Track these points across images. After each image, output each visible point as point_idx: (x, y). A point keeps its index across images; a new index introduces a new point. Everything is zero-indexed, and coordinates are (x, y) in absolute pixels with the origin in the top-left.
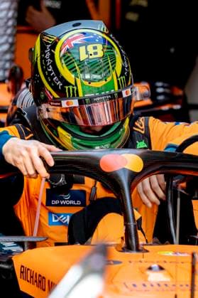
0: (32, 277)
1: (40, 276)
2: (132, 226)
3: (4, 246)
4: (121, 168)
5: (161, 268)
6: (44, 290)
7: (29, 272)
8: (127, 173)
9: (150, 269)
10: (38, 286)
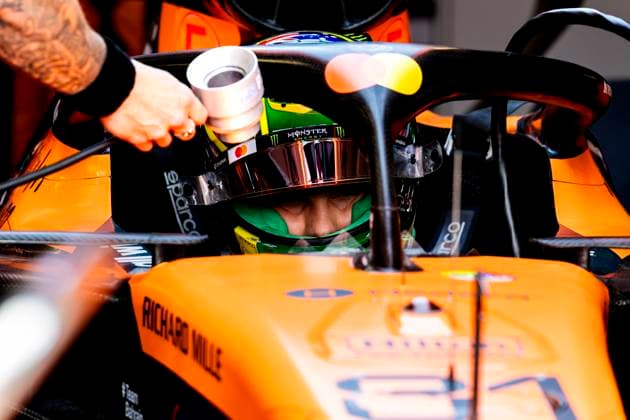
0: (164, 323)
1: (178, 320)
2: (388, 214)
3: (120, 255)
4: (372, 84)
5: (434, 307)
6: (185, 351)
7: (159, 311)
8: (383, 96)
9: (410, 307)
10: (174, 343)
